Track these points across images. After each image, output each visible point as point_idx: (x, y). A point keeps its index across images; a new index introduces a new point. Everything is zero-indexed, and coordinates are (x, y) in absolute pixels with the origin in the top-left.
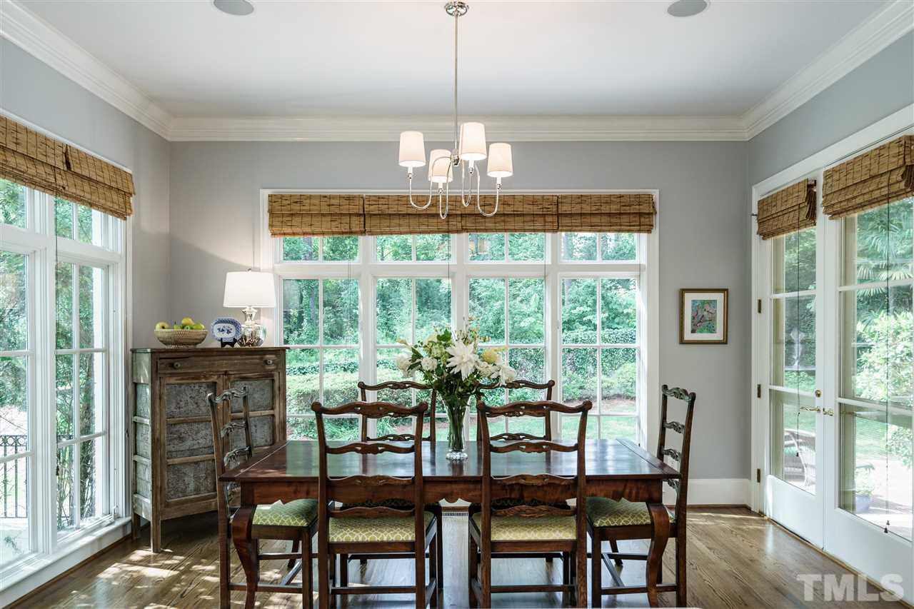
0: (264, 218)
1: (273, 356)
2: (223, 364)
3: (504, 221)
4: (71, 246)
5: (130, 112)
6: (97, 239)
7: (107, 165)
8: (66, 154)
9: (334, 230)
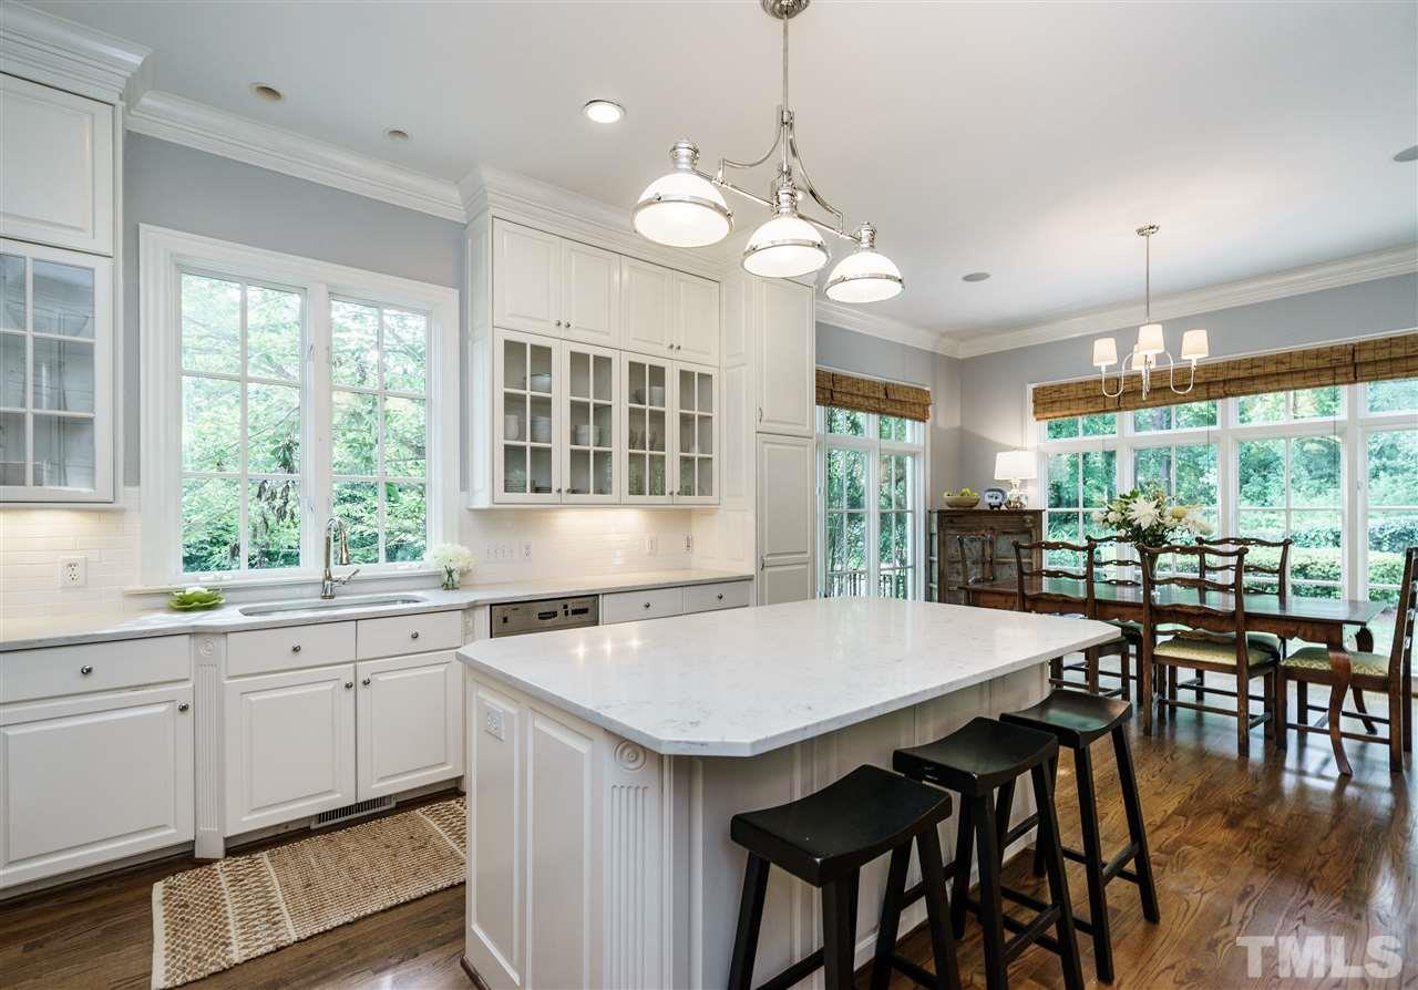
0: (1030, 406)
1: (1031, 517)
2: (989, 521)
3: (1278, 381)
4: (891, 444)
5: (928, 347)
6: (908, 439)
7: (912, 388)
8: (886, 389)
9: (1090, 410)
